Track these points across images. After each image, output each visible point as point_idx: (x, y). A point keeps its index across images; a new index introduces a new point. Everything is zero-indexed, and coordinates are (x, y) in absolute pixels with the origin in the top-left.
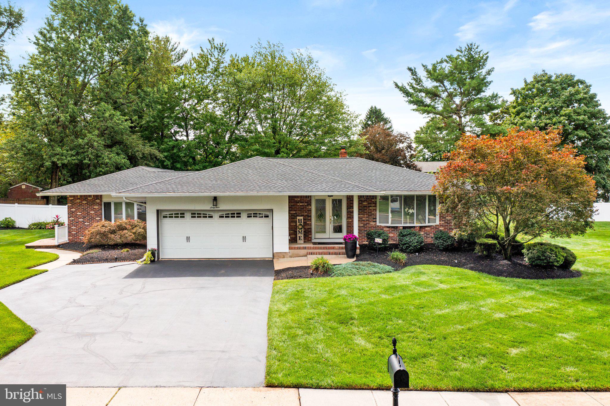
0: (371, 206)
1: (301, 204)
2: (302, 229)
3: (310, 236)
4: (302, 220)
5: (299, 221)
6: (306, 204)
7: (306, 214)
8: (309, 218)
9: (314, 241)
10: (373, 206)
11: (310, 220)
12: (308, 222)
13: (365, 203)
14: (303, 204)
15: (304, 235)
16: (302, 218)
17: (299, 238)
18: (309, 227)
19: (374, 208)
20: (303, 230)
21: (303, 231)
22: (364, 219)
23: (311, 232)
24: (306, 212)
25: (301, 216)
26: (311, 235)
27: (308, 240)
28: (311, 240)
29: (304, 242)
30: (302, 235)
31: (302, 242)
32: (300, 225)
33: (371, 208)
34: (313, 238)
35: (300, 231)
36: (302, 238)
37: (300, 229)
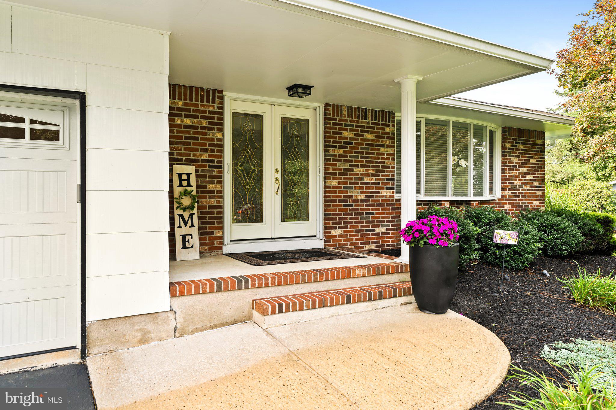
0: (383, 146)
1: (187, 122)
2: (191, 207)
3: (217, 234)
4: (193, 178)
5: (181, 180)
6: (205, 123)
7: (205, 156)
8: (216, 172)
9: (228, 249)
10: (388, 146)
11: (220, 179)
12: (211, 187)
13: (369, 136)
14: (195, 122)
15: (200, 229)
16: (191, 169)
17: (184, 241)
18: (214, 202)
19: (389, 150)
20: (195, 211)
21: (195, 218)
22: (366, 179)
23: (220, 218)
24: (205, 151)
25: (189, 162)
26: (221, 228)
27: (212, 249)
28: (221, 248)
29: (202, 254)
30: (195, 232)
31: (194, 254)
32: (186, 193)
33: (382, 150)
34: (227, 240)
35: (186, 215)
36: (195, 241)
37: (185, 209)
